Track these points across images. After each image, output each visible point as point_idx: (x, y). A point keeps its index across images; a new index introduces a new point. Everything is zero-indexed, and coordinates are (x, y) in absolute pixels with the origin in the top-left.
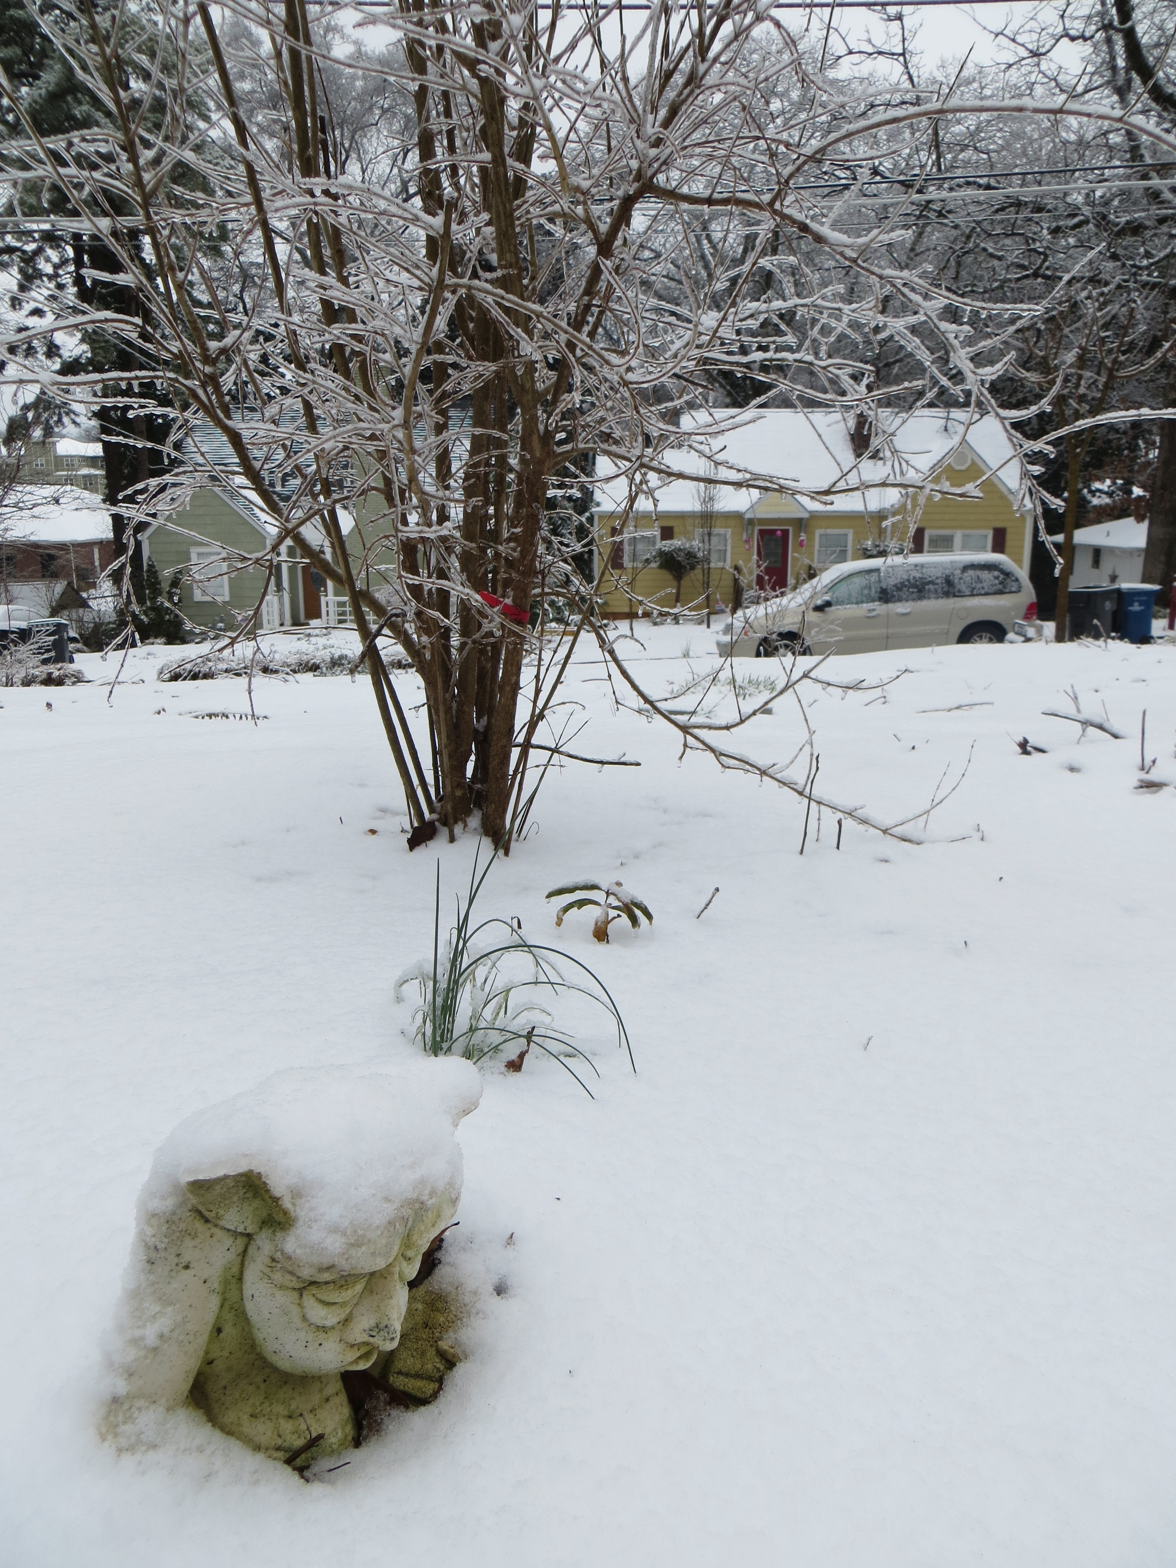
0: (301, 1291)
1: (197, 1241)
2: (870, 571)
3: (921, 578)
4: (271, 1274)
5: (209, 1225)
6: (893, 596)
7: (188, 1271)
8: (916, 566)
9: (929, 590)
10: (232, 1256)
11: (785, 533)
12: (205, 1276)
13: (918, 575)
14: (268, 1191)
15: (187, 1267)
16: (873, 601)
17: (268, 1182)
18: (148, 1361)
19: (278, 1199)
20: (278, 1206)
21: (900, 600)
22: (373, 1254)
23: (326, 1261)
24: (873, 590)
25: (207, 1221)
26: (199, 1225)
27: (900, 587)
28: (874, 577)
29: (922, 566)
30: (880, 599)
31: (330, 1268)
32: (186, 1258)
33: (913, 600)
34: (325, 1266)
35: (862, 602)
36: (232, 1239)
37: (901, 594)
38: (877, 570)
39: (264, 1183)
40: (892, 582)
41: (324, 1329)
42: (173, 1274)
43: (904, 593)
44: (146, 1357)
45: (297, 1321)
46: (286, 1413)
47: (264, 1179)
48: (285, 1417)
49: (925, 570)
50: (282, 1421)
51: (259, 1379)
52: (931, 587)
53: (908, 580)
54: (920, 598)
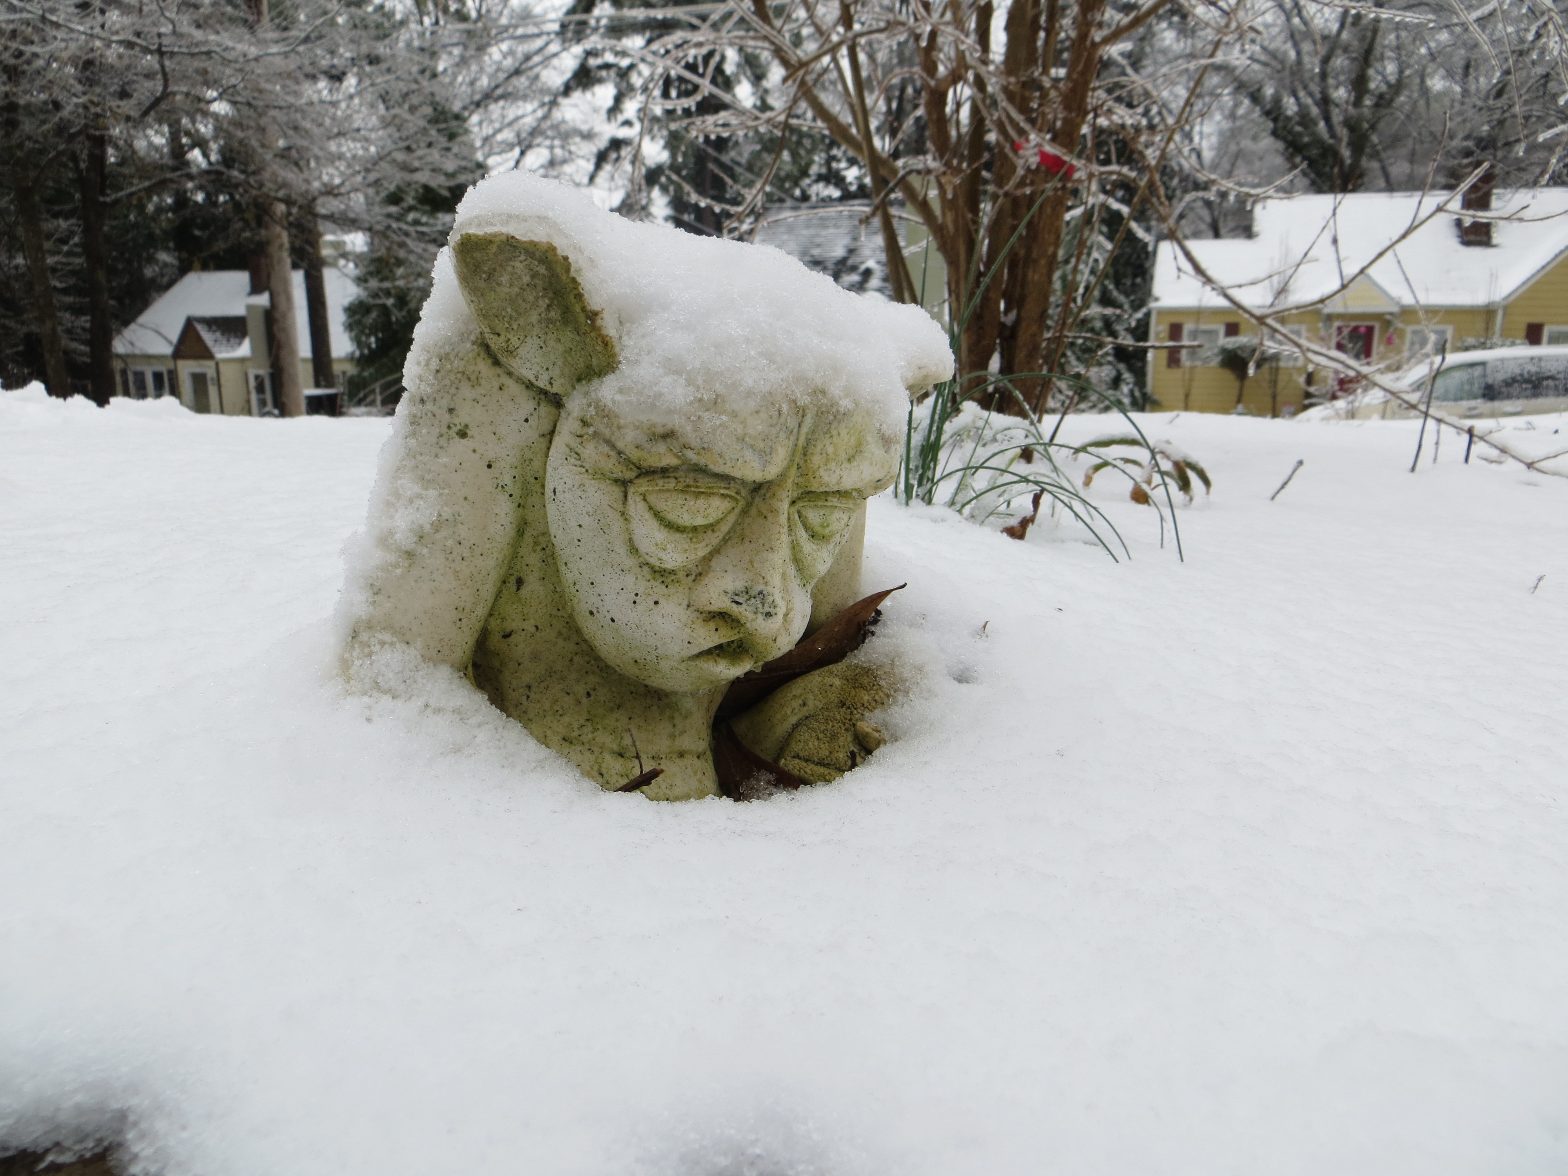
0: (624, 484)
1: (481, 390)
2: (1472, 365)
3: (1537, 373)
4: (580, 450)
5: (499, 371)
6: (1500, 393)
7: (464, 441)
8: (1532, 359)
9: (1547, 387)
10: (531, 433)
11: (1370, 330)
12: (491, 455)
13: (1534, 369)
14: (579, 296)
15: (463, 434)
16: (1475, 397)
17: (579, 280)
18: (398, 571)
19: (596, 314)
20: (594, 327)
21: (1509, 397)
22: (741, 439)
23: (661, 421)
24: (1476, 385)
25: (497, 363)
26: (484, 367)
27: (1511, 382)
28: (1478, 371)
29: (1540, 359)
30: (1484, 396)
31: (668, 435)
32: (463, 417)
33: (1527, 397)
34: (660, 430)
35: (1462, 399)
36: (532, 404)
37: (1511, 390)
38: (1483, 364)
39: (574, 280)
40: (1500, 377)
41: (662, 574)
42: (443, 441)
43: (1515, 389)
44: (396, 566)
45: (621, 549)
46: (615, 747)
47: (573, 274)
48: (613, 752)
49: (1543, 364)
50: (608, 757)
51: (580, 689)
52: (1551, 383)
53: (1521, 375)
54: (1536, 395)
